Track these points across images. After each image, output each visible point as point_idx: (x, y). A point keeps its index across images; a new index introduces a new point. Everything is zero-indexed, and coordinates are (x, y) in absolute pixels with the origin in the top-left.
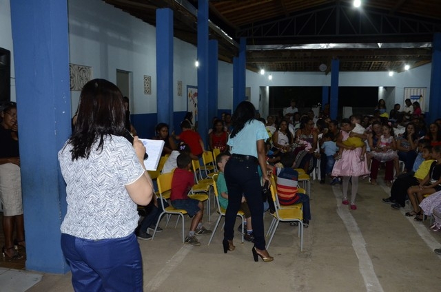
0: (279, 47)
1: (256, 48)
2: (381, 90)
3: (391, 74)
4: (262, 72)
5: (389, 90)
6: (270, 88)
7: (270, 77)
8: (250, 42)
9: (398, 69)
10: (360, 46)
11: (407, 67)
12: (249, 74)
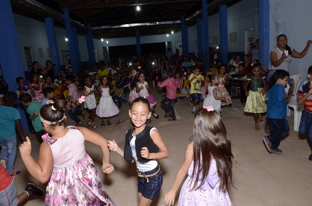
0: (108, 27)
1: (97, 28)
2: (166, 43)
3: (168, 35)
4: (102, 40)
5: (169, 43)
6: (109, 47)
7: (107, 42)
8: (93, 26)
9: (170, 33)
10: (148, 24)
11: (172, 33)
12: (95, 40)
